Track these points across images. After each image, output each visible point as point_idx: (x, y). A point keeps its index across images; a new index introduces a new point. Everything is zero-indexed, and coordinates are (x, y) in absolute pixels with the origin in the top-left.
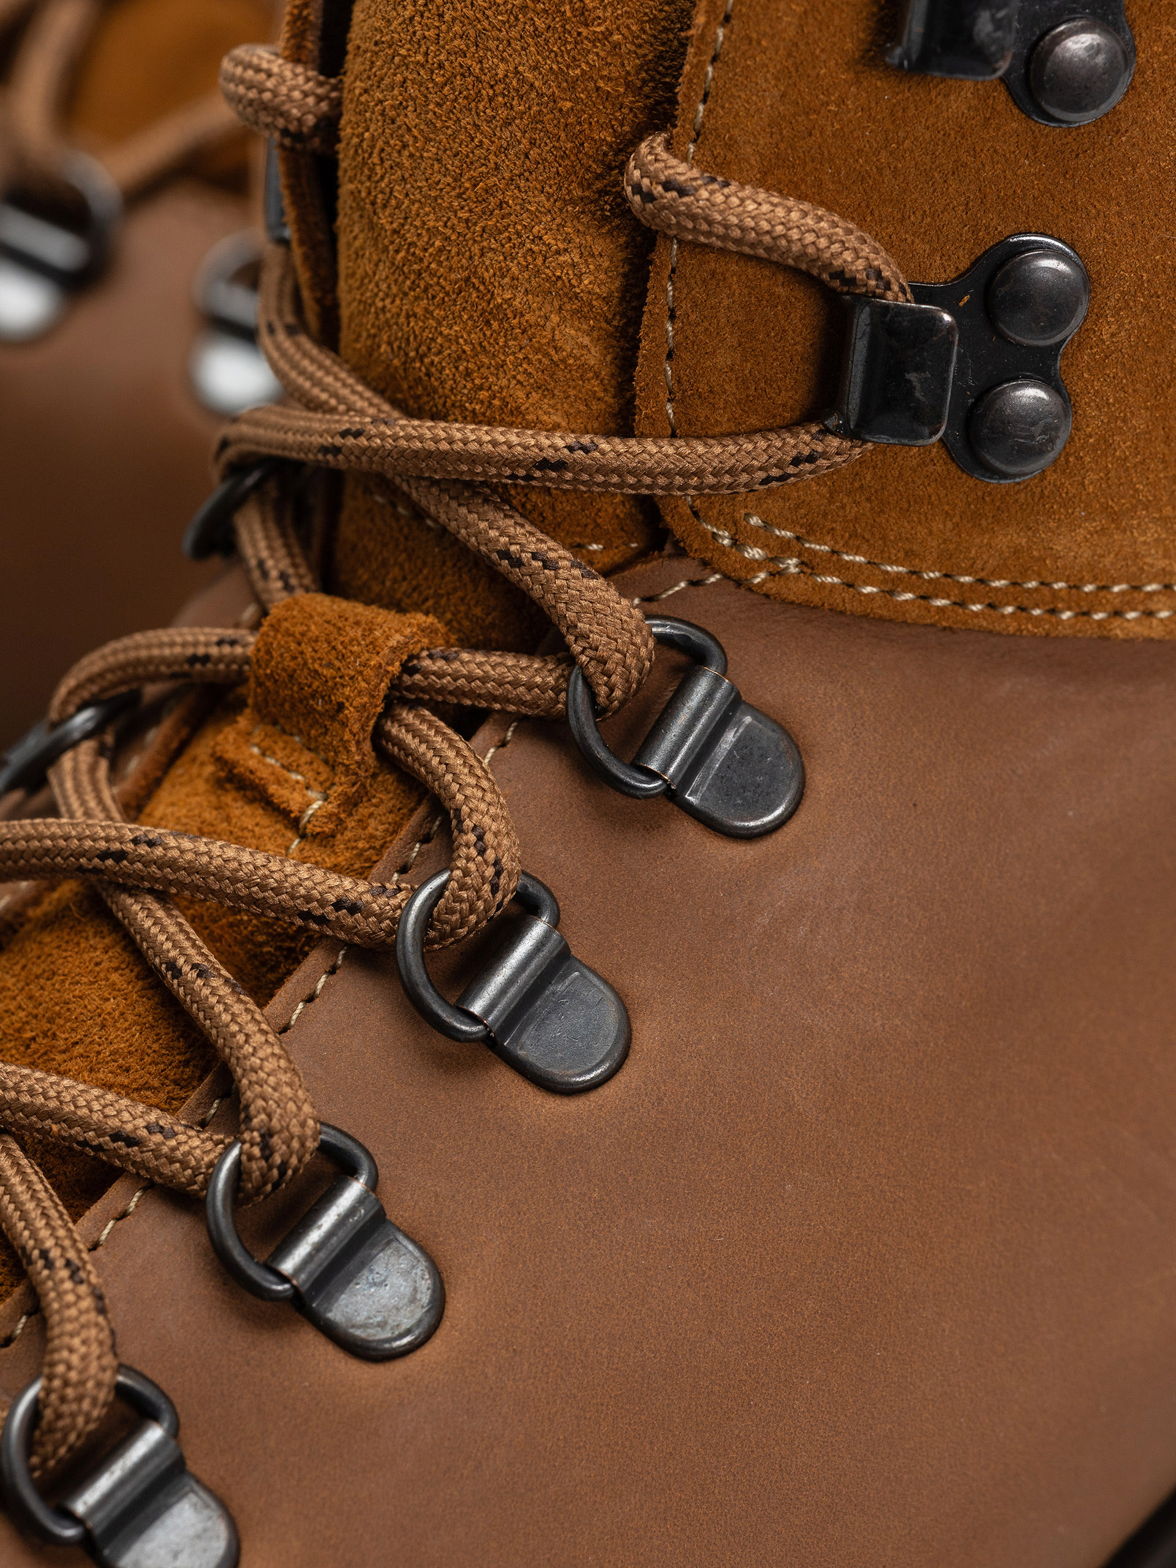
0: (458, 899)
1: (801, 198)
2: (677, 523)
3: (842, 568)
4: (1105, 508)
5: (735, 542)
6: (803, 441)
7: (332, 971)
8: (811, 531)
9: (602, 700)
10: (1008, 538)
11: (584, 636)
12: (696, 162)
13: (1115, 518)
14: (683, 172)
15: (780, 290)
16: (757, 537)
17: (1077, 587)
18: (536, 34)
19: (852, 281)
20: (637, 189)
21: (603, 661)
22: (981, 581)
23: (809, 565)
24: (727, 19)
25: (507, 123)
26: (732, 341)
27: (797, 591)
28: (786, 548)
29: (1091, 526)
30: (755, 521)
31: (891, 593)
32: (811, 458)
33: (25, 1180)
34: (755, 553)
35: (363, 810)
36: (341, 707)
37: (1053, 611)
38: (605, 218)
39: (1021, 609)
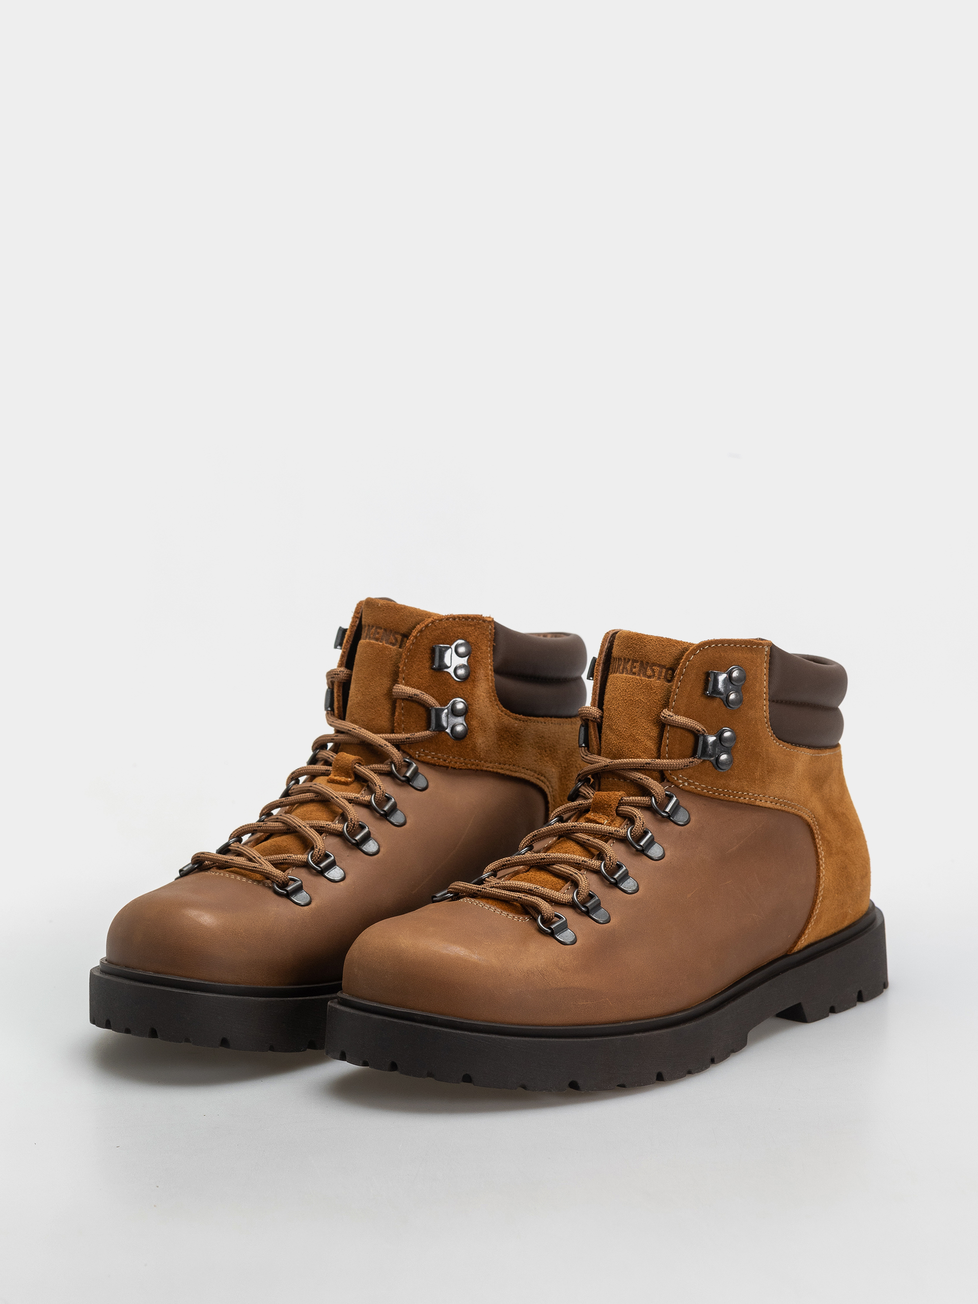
0: (635, 829)
1: (690, 718)
2: (667, 774)
3: (695, 785)
4: (738, 778)
5: (677, 779)
6: (691, 760)
7: (614, 843)
8: (690, 778)
9: (657, 801)
10: (722, 782)
11: (654, 790)
12: (673, 712)
13: (740, 779)
14: (671, 714)
15: (686, 735)
16: (681, 778)
17: (733, 792)
18: (643, 692)
19: (699, 731)
20: (663, 717)
21: (658, 794)
22: (718, 789)
23: (689, 784)
24: (678, 688)
25: (638, 708)
26: (678, 743)
27: (688, 788)
28: (686, 781)
29: (736, 780)
30: (681, 776)
31: (703, 790)
32: (692, 762)
33: (562, 867)
34: (681, 781)
35: (614, 822)
36: (611, 805)
37: (729, 796)
38: (655, 723)
39: (724, 795)
